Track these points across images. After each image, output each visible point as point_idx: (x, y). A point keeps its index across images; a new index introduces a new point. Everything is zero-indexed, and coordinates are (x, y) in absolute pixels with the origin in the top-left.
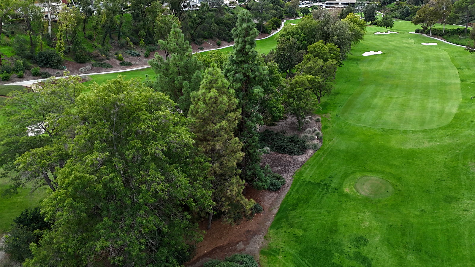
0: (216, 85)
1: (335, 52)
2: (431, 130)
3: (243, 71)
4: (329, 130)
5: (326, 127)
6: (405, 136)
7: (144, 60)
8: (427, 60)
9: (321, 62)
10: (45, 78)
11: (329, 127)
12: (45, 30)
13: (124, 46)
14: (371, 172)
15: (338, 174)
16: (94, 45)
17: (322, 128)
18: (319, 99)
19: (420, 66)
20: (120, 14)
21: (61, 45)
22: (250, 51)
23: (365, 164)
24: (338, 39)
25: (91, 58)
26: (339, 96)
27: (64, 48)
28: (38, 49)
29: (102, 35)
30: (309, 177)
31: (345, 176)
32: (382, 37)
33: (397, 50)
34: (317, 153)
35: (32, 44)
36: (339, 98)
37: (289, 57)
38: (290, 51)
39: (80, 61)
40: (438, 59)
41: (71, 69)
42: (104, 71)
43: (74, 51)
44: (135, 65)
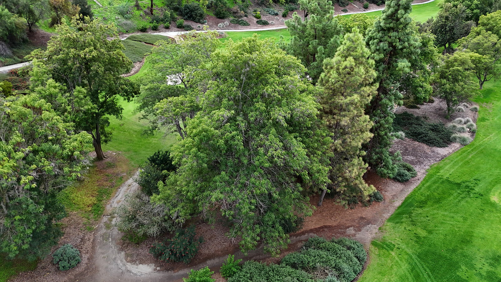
0: (354, 54)
3: (390, 40)
4: (487, 123)
5: (483, 120)
7: (281, 20)
10: (187, 31)
15: (487, 178)
18: (481, 84)
22: (402, 17)
27: (207, 2)
28: (184, 2)
30: (448, 175)
31: (496, 182)
34: (465, 148)
37: (452, 28)
38: (455, 21)
39: (220, 16)
41: (211, 24)
42: (240, 28)
43: (216, 6)
44: (271, 24)
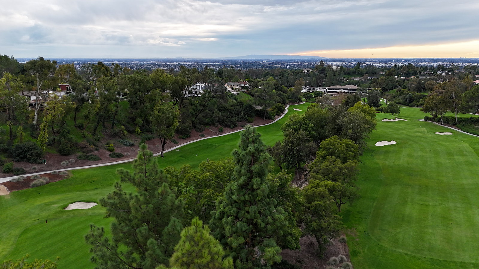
1: (352, 149)
4: (360, 258)
5: (355, 253)
9: (339, 163)
11: (359, 253)
12: (31, 120)
13: (117, 135)
17: (350, 255)
18: (339, 207)
20: (116, 102)
21: (44, 135)
24: (353, 133)
25: (78, 149)
26: (361, 200)
27: (47, 140)
28: (16, 141)
29: (94, 124)
32: (390, 124)
35: (11, 136)
36: (362, 204)
37: (299, 151)
38: (299, 145)
39: (65, 153)
41: (52, 163)
42: (89, 165)
43: (60, 142)
44: (126, 156)
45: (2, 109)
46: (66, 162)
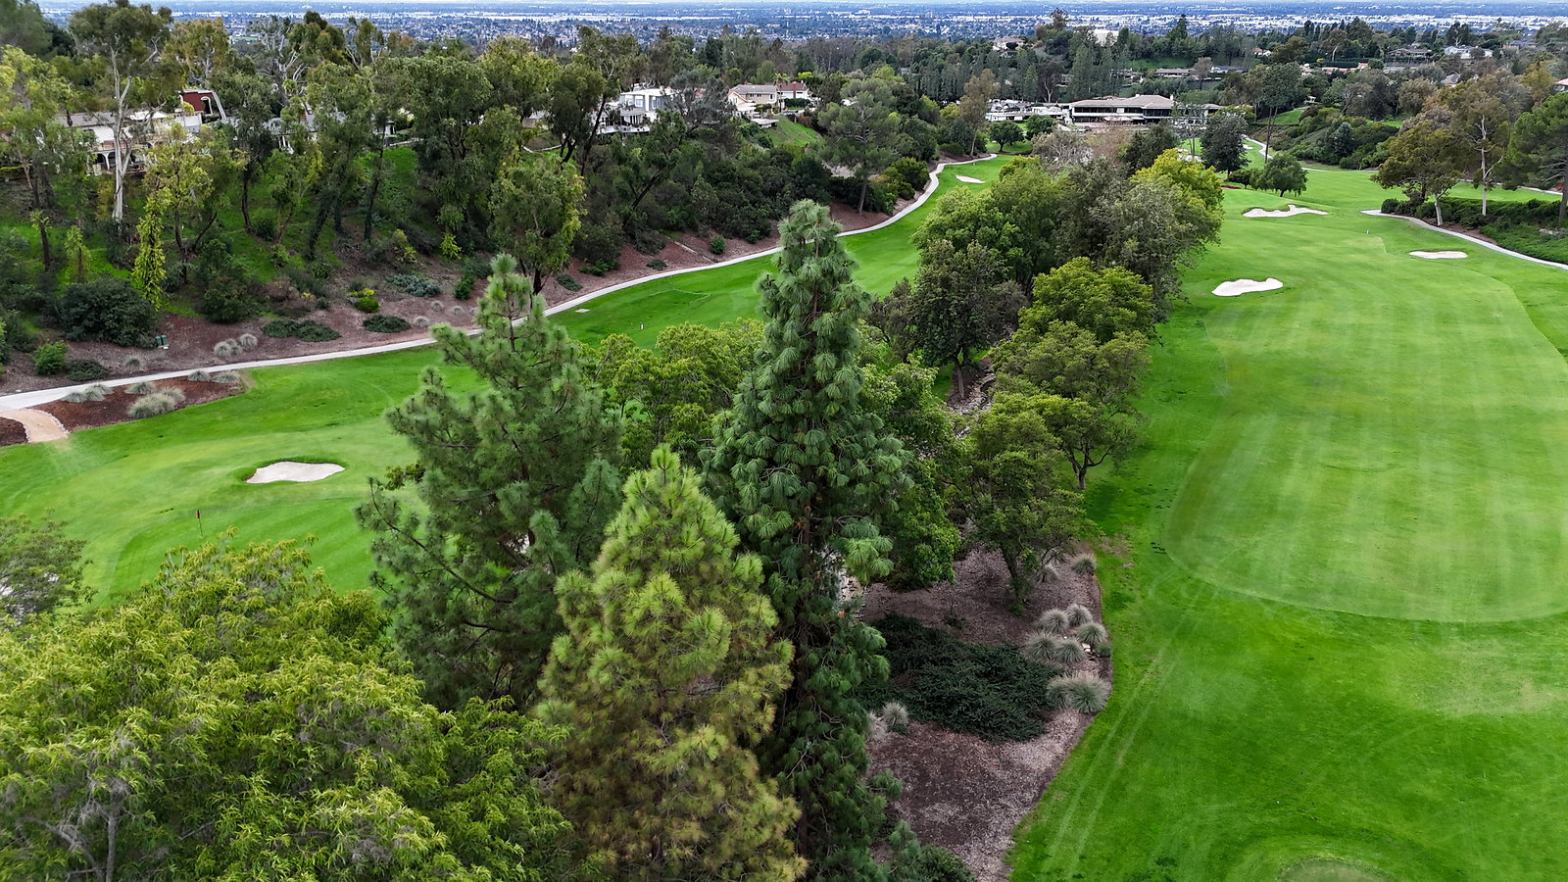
0: (674, 554)
1: (1133, 300)
2: (1531, 624)
3: (802, 458)
4: (1131, 612)
5: (1118, 601)
6: (1436, 650)
7: (452, 309)
8: (1445, 319)
9: (1086, 342)
10: (82, 382)
11: (1131, 600)
12: (104, 208)
13: (384, 261)
14: (1329, 833)
15: (1193, 846)
16: (275, 256)
17: (1103, 606)
18: (1082, 475)
19: (1424, 337)
20: (373, 149)
21: (152, 260)
23: (1298, 790)
24: (1141, 249)
25: (263, 302)
26: (1152, 457)
27: (162, 273)
28: (67, 277)
29: (307, 223)
30: (1076, 860)
31: (1225, 857)
32: (1270, 226)
33: (1333, 278)
34: (1098, 726)
35: (47, 260)
36: (1153, 469)
37: (966, 310)
38: (968, 289)
39: (222, 316)
40: (1483, 314)
41: (184, 346)
42: (303, 352)
43: (203, 280)
44: (419, 327)
45: (8, 173)
46: (230, 343)
